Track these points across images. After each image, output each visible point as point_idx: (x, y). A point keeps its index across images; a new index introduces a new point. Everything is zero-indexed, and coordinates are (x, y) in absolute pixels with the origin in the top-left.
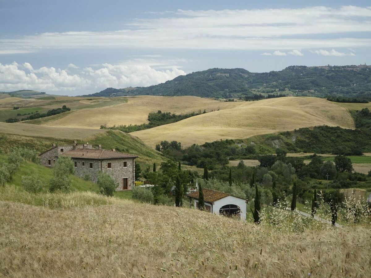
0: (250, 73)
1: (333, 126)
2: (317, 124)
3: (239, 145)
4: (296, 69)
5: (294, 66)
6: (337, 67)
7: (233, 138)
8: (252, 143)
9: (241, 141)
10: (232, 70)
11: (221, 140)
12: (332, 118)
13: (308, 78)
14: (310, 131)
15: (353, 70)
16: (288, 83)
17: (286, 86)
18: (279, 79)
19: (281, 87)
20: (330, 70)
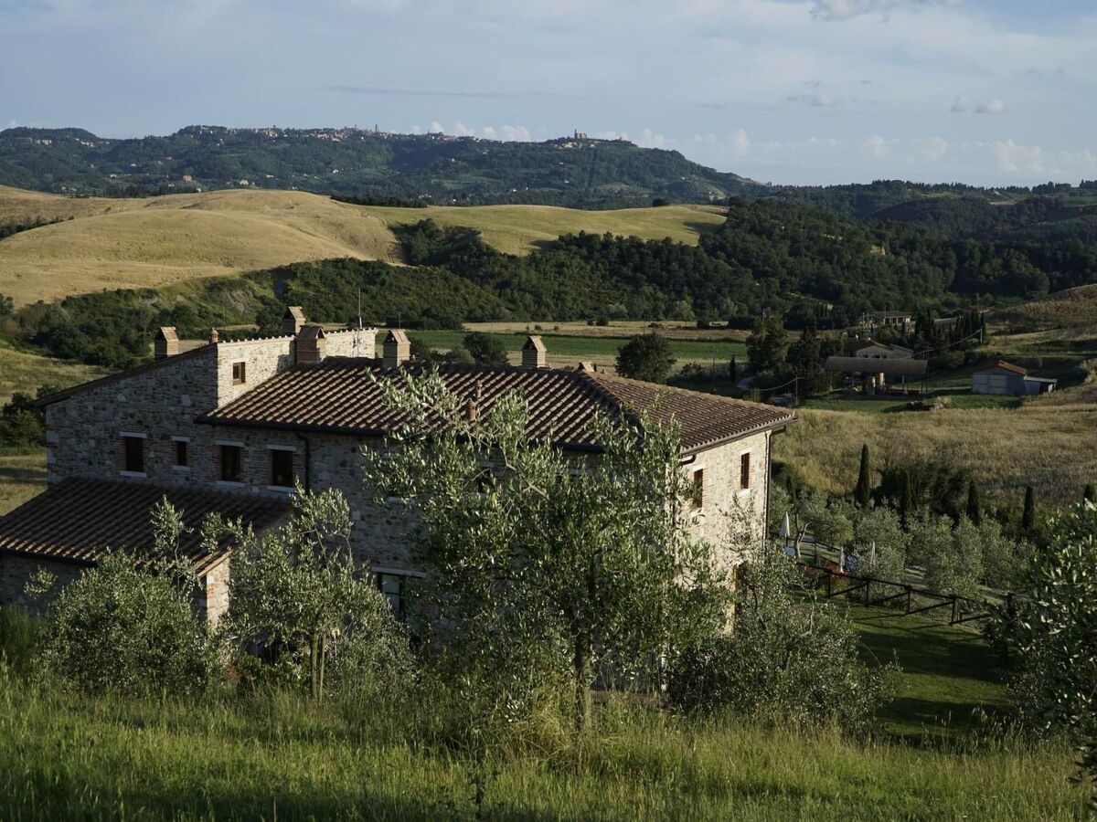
0: (99, 139)
1: (369, 259)
2: (328, 254)
3: (149, 303)
4: (204, 133)
5: (198, 128)
6: (294, 131)
7: (134, 287)
8: (180, 298)
9: (150, 293)
10: (57, 131)
11: (105, 289)
12: (353, 241)
13: (232, 152)
14: (317, 271)
15: (330, 138)
16: (189, 163)
17: (187, 170)
18: (166, 154)
19: (174, 170)
20: (279, 138)
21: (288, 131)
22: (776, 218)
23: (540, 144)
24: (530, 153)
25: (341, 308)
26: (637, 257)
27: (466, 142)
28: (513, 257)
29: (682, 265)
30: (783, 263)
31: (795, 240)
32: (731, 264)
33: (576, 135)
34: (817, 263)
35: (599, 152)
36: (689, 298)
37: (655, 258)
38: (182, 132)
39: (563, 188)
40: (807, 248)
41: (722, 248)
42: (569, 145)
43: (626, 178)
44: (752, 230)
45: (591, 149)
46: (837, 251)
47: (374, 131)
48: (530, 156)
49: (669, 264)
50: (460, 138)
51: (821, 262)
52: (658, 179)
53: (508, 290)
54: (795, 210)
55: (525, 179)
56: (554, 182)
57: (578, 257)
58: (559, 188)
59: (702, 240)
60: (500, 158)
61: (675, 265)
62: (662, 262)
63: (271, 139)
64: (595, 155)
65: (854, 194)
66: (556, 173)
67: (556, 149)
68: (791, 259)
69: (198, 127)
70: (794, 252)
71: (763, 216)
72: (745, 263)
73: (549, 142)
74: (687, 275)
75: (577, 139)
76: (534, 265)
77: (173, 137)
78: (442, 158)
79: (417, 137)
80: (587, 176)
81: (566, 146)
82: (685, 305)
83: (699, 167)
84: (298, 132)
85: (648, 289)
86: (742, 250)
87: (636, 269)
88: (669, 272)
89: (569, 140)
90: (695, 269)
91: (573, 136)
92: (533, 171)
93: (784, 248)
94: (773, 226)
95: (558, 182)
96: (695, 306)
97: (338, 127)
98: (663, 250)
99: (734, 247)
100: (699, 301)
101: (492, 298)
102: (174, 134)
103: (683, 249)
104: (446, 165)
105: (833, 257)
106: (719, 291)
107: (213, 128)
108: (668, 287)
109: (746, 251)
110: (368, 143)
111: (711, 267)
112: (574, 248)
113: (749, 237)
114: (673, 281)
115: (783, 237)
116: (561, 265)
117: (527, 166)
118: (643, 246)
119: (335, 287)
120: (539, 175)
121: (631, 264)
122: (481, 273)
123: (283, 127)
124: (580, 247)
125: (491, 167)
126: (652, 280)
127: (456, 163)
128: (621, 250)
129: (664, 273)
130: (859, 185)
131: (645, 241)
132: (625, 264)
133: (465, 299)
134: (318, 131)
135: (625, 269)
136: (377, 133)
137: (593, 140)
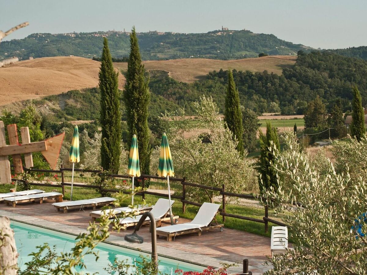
4: (40, 37)
13: (54, 45)
14: (82, 94)
15: (101, 36)
16: (33, 51)
17: (31, 54)
18: (22, 47)
19: (25, 55)
20: (76, 37)
21: (81, 34)
22: (322, 61)
23: (205, 34)
24: (199, 38)
25: (93, 113)
26: (250, 81)
27: (168, 35)
28: (185, 84)
29: (273, 84)
30: (326, 82)
31: (331, 70)
32: (299, 83)
33: (223, 29)
34: (343, 81)
35: (234, 36)
36: (277, 101)
37: (259, 81)
38: (29, 37)
39: (217, 54)
40: (338, 74)
41: (295, 76)
42: (219, 34)
43: (248, 48)
44: (310, 66)
45: (230, 35)
46: (353, 75)
47: (123, 31)
48: (200, 40)
49: (267, 84)
50: (166, 33)
51: (345, 81)
52: (264, 49)
53: (182, 100)
54: (331, 56)
55: (198, 51)
56: (212, 52)
57: (219, 82)
58: (215, 54)
59: (284, 72)
60: (185, 41)
61: (269, 85)
62: (263, 83)
63: (72, 37)
64: (233, 38)
65: (361, 51)
66: (213, 48)
67: (212, 36)
68: (329, 80)
69: (37, 34)
70: (331, 76)
71: (315, 59)
72: (307, 83)
73: (209, 33)
74: (276, 89)
75: (223, 31)
76: (196, 87)
77: (24, 40)
78: (156, 43)
79: (144, 34)
80: (228, 48)
81: (218, 34)
82: (275, 105)
83: (284, 42)
84: (86, 34)
85: (255, 97)
86: (304, 76)
87: (249, 87)
88: (267, 88)
89: (219, 31)
90: (280, 86)
91: (221, 29)
92: (203, 47)
93: (326, 74)
94: (320, 64)
95: (215, 52)
96: (280, 105)
97: (105, 31)
98: (263, 78)
99: (300, 74)
100: (283, 103)
101: (174, 105)
102: (25, 38)
103: (274, 76)
104: (159, 46)
105: (351, 78)
106: (293, 96)
107: (44, 34)
108: (266, 95)
109: (306, 77)
110: (120, 38)
111: (289, 85)
112: (217, 78)
113: (308, 70)
114: (269, 92)
115: (325, 69)
116: (211, 87)
117: (199, 45)
118: (252, 75)
119: (91, 102)
120: (205, 49)
121: (247, 85)
122: (168, 93)
123: (78, 32)
124: (220, 77)
125: (180, 46)
126: (258, 92)
127: (163, 45)
128: (241, 78)
129: (264, 88)
130: (363, 47)
131: (254, 73)
132: (243, 85)
133: (160, 106)
134: (96, 33)
135: (243, 87)
136: (125, 33)
137: (231, 31)
